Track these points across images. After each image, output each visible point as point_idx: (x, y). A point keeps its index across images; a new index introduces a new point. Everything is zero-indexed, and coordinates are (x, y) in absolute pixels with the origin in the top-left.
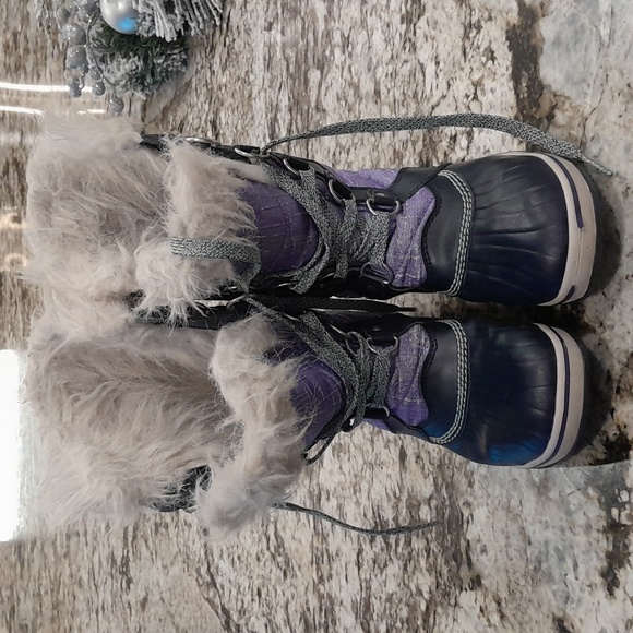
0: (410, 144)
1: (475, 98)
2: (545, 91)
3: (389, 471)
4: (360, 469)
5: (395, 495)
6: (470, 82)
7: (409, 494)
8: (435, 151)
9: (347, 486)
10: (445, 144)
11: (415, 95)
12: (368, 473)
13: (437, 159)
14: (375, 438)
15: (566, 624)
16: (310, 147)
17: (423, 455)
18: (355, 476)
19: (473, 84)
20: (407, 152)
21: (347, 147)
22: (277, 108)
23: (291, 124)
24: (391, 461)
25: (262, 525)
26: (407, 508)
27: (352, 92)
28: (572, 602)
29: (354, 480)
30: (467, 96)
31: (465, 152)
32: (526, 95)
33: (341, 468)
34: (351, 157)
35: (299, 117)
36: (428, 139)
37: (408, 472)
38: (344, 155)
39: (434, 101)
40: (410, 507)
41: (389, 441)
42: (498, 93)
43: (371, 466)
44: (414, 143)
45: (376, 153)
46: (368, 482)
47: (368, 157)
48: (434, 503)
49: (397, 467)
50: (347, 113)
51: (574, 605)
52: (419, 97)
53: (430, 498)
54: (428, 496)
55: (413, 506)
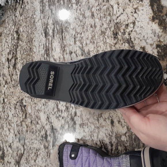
0: (108, 29)
1: (135, 12)
2: (164, 8)
3: (106, 128)
4: (93, 130)
5: (110, 135)
6: (133, 8)
7: (116, 134)
8: (119, 30)
9: (87, 136)
10: (123, 27)
11: (109, 15)
12: (97, 130)
13: (121, 32)
14: (99, 119)
16: (63, 34)
17: (121, 120)
18: (91, 132)
19: (134, 9)
20: (108, 31)
21: (80, 32)
22: (47, 24)
23: (54, 28)
24: (107, 125)
25: (47, 156)
26: (115, 138)
27: (81, 16)
29: (90, 134)
30: (132, 13)
31: (132, 29)
32: (156, 10)
33: (84, 131)
34: (83, 35)
35: (58, 26)
36: (116, 27)
37: (115, 127)
38: (79, 35)
39: (118, 15)
40: (117, 137)
41: (105, 119)
42: (145, 10)
43: (98, 128)
44: (110, 28)
45: (93, 33)
46: (97, 133)
47: (90, 35)
48: (127, 135)
49: (110, 126)
50: (80, 23)
52: (111, 15)
53: (126, 133)
54: (124, 133)
55: (118, 137)
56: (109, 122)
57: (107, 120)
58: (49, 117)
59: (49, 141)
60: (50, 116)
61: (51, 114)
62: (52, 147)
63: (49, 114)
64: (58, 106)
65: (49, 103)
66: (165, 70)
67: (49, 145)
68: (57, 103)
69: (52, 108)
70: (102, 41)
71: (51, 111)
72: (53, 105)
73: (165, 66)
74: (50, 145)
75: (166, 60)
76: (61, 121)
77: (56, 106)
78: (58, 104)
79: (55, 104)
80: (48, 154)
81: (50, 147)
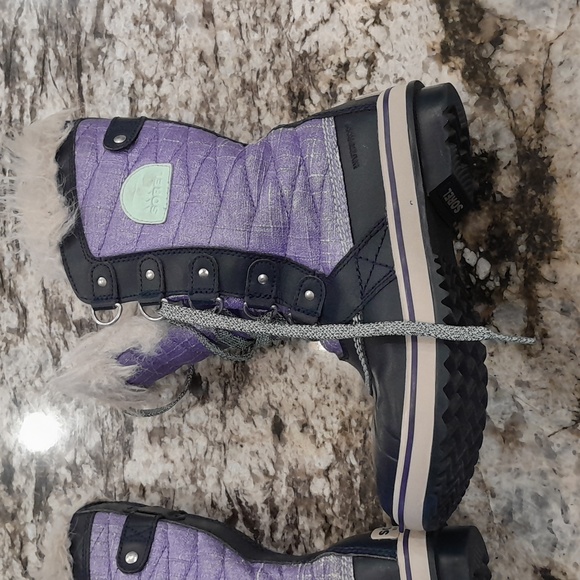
0: (270, 75)
1: (377, 21)
2: (487, 15)
3: (255, 448)
4: (201, 452)
5: (266, 473)
6: (367, 5)
7: (291, 470)
8: (313, 82)
9: (178, 475)
10: (329, 73)
11: (275, 19)
12: (216, 455)
13: (318, 90)
14: (228, 413)
15: (554, 573)
16: (84, 79)
17: (313, 421)
18: (194, 461)
19: (372, 7)
20: (266, 84)
21: (157, 78)
22: (16, 32)
23: (46, 52)
24: (257, 436)
25: (12, 546)
26: (288, 485)
27: (161, 14)
28: (562, 548)
29: (191, 467)
30: (364, 21)
31: (365, 82)
32: (458, 19)
33: (165, 456)
34: (165, 89)
35: (61, 43)
36: (300, 68)
37: (288, 445)
38: (150, 89)
39: (308, 26)
40: (293, 483)
41: (252, 413)
42: (414, 16)
43: (223, 446)
44: (277, 73)
45: (209, 85)
46: (218, 465)
47: (195, 90)
48: (334, 474)
49: (269, 441)
50: (154, 39)
51: (565, 551)
52: (283, 22)
53: (329, 469)
54: (324, 466)
55: (298, 482)
56: (264, 426)
57: (258, 419)
58: (18, 399)
59: (18, 489)
60: (27, 394)
61: (28, 386)
62: (30, 513)
63: (19, 386)
64: (59, 360)
65: (20, 345)
66: (484, 245)
67: (19, 506)
68: (54, 347)
69: (32, 365)
70: (246, 121)
71: (31, 376)
72: (37, 352)
73: (482, 231)
74: (23, 506)
75: (487, 208)
76: (73, 416)
77: (51, 357)
78: (59, 350)
79: (48, 352)
80: (17, 542)
81: (22, 513)
